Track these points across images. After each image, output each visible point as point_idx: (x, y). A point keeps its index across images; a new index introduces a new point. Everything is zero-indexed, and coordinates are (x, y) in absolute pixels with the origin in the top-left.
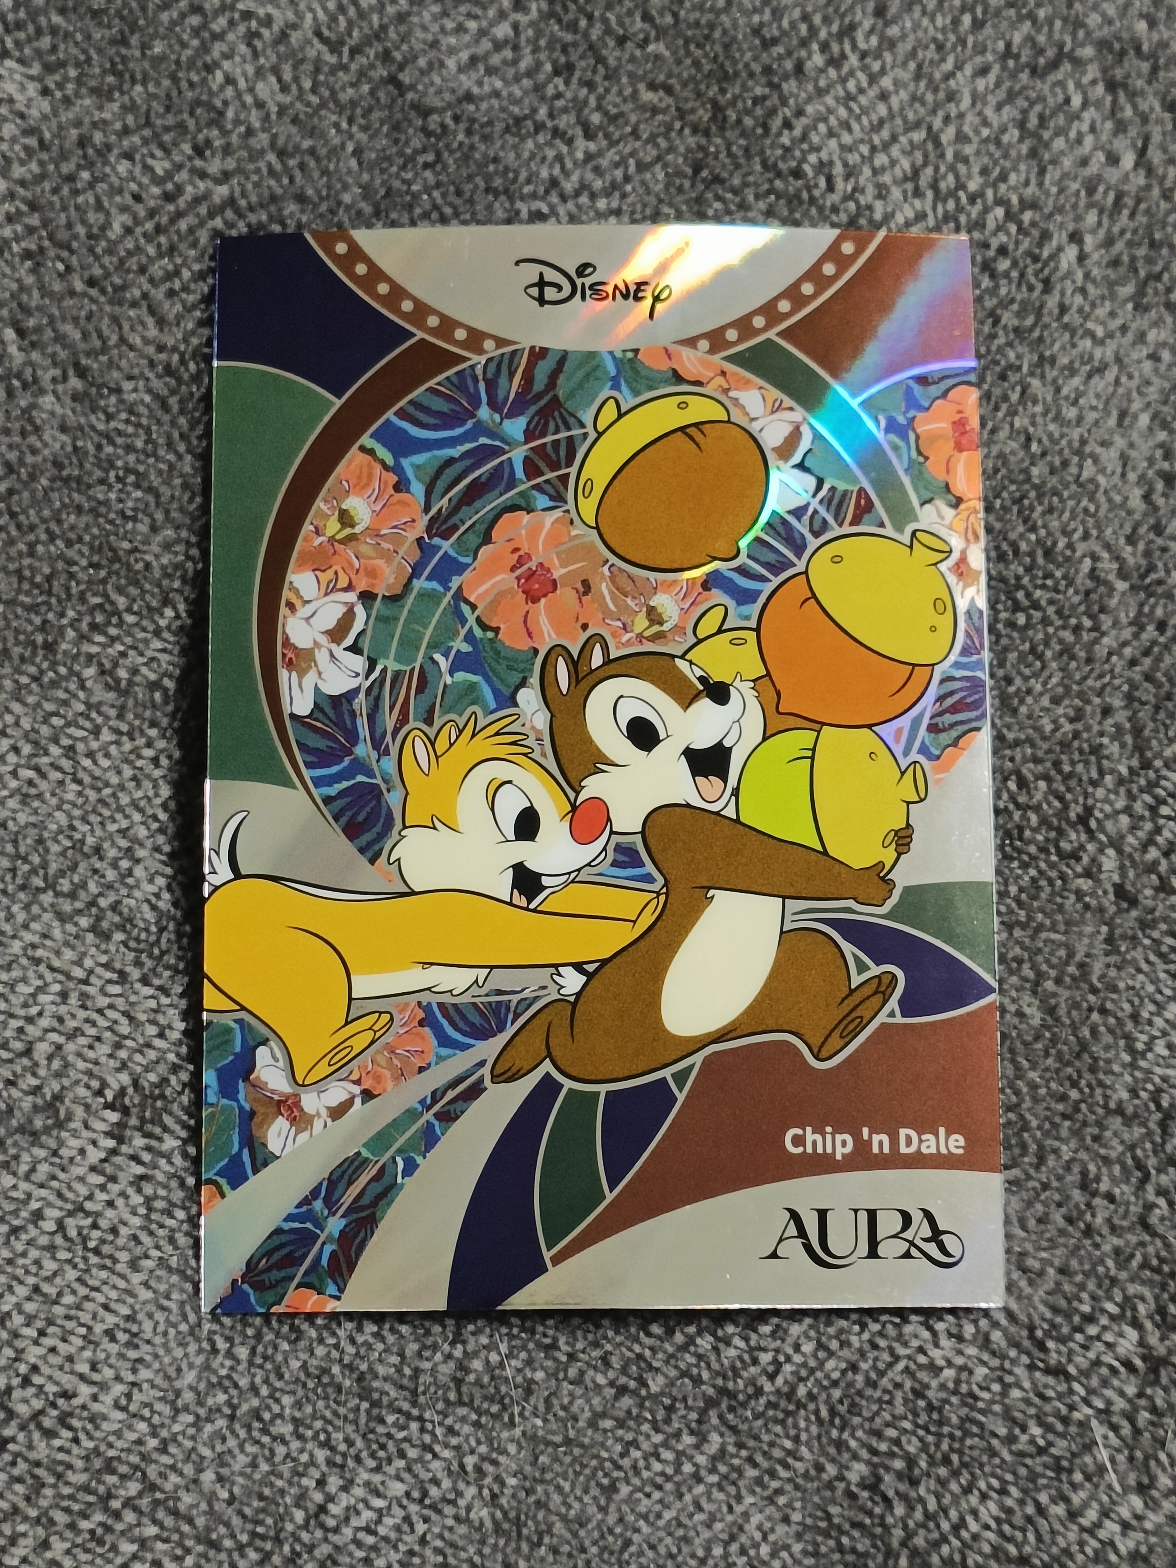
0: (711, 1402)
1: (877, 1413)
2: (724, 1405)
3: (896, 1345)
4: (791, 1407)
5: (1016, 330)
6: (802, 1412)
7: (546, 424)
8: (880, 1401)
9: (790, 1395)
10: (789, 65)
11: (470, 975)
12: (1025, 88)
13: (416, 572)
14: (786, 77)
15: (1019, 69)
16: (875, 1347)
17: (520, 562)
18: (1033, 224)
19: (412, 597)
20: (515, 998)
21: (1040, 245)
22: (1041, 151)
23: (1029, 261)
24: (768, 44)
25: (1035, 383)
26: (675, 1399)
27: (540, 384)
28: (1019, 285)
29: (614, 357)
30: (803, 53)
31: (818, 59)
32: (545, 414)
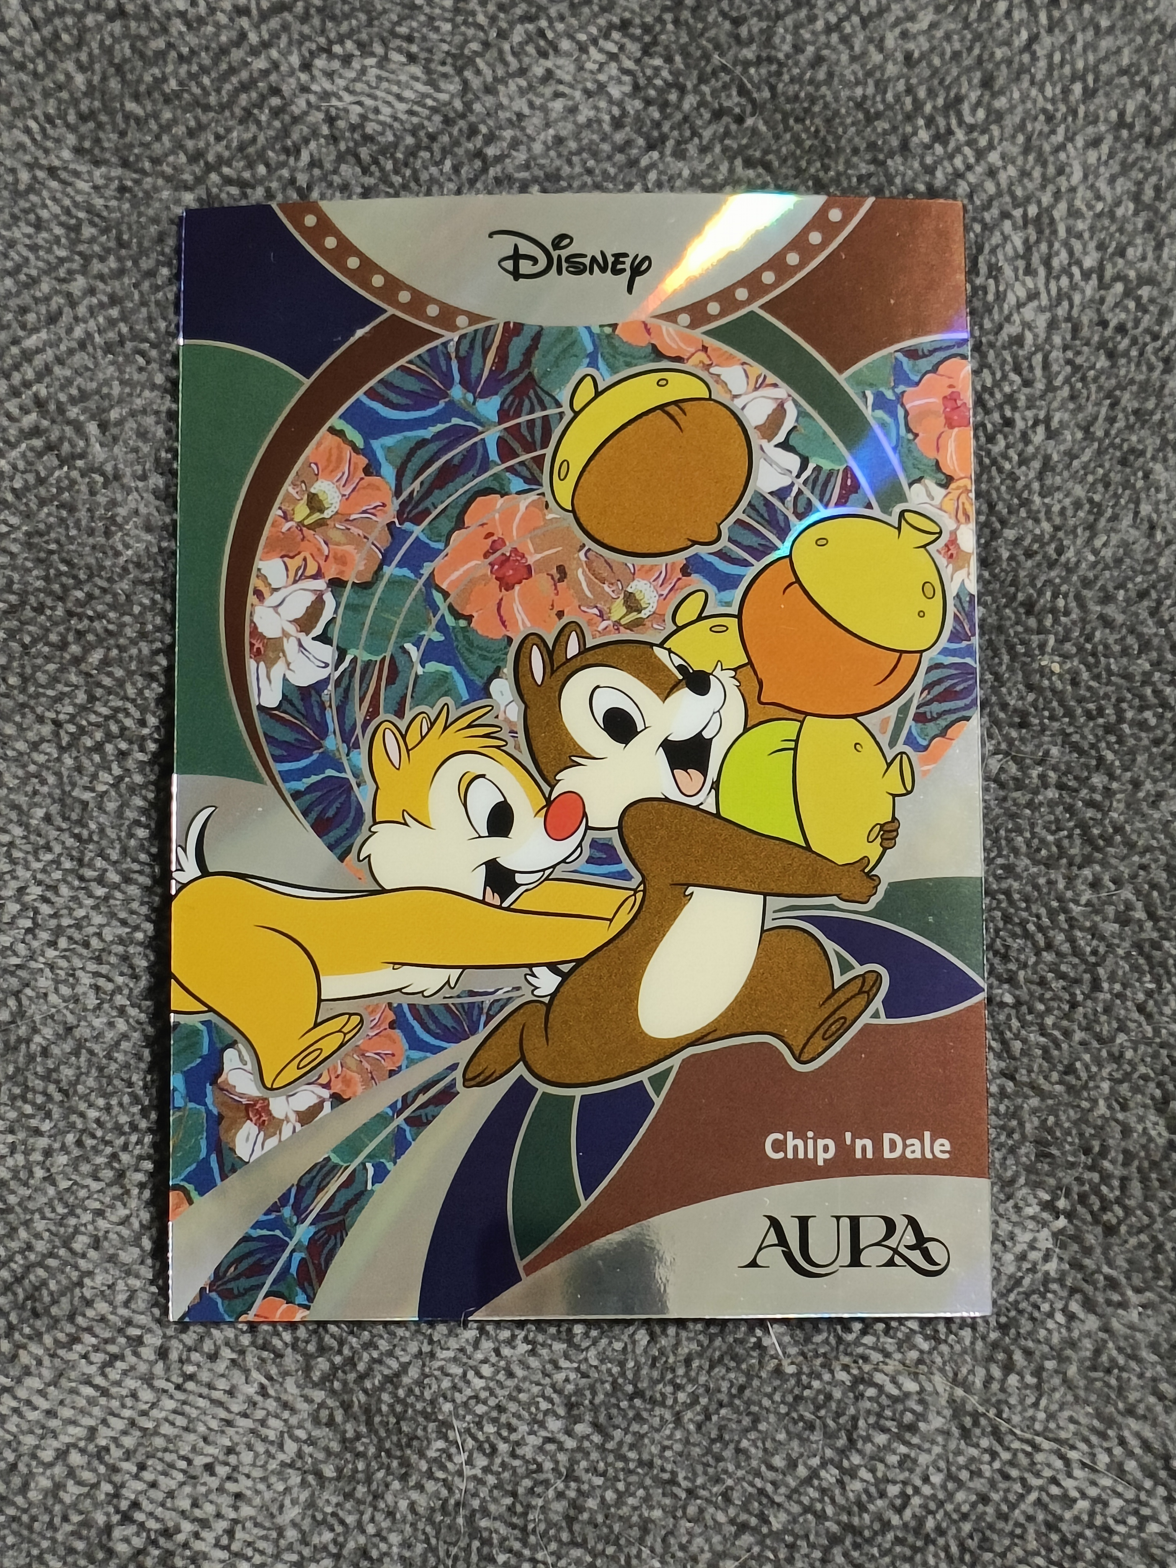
0: (835, 1540)
1: (1009, 1549)
2: (848, 1542)
3: (1027, 1475)
4: (919, 1544)
5: (1136, 412)
6: (931, 1548)
7: (521, 404)
8: (1012, 1534)
9: (918, 1530)
10: (895, 142)
11: (441, 976)
12: (1138, 159)
13: (386, 559)
14: (891, 154)
15: (1134, 139)
16: (1007, 1477)
17: (493, 549)
18: (1152, 301)
19: (382, 585)
20: (488, 1000)
21: (1160, 323)
22: (1158, 224)
23: (1148, 339)
24: (870, 119)
25: (1158, 467)
26: (796, 1537)
27: (514, 362)
28: (1138, 365)
29: (591, 333)
30: (909, 129)
31: (924, 136)
32: (519, 393)
